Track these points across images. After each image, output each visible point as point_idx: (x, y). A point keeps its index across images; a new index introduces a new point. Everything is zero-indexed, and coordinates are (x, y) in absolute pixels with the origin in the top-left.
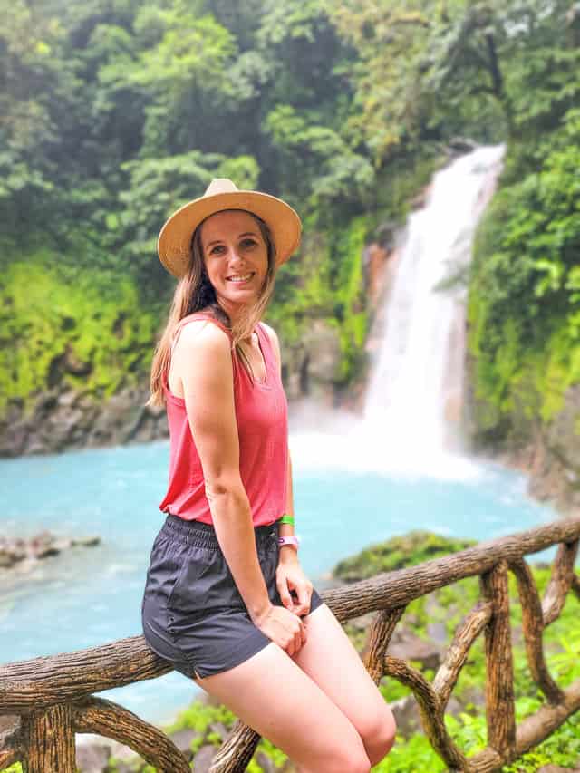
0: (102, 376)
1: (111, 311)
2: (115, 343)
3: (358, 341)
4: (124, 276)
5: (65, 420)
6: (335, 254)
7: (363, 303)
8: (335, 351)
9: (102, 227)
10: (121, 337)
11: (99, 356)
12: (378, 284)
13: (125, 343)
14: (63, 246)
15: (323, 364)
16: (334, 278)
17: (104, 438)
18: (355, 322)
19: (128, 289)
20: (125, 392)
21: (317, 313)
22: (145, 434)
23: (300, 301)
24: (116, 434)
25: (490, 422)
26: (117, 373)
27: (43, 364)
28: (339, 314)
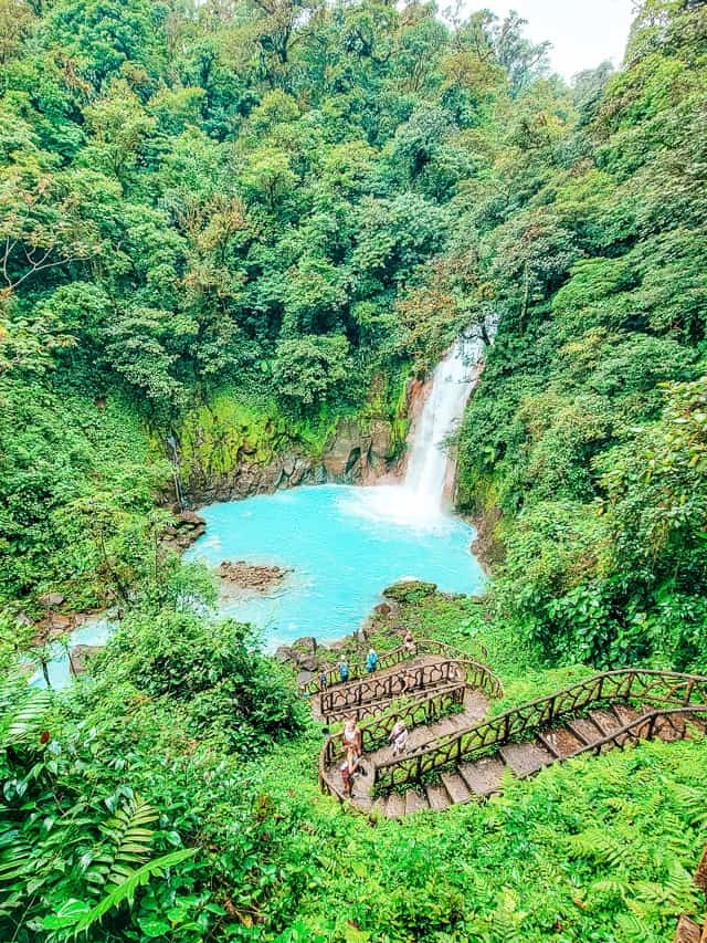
0: (262, 456)
1: (264, 418)
2: (267, 436)
3: (402, 435)
4: (271, 397)
5: (247, 480)
6: (391, 382)
7: (405, 414)
8: (388, 440)
9: (259, 371)
10: (270, 432)
11: (260, 444)
12: (416, 402)
13: (272, 436)
14: (239, 383)
15: (381, 447)
16: (389, 398)
17: (265, 490)
18: (401, 424)
19: (273, 405)
20: (273, 464)
21: (377, 417)
22: (283, 486)
23: (369, 409)
24: (271, 487)
25: (465, 500)
26: (269, 452)
27: (235, 452)
28: (391, 418)
